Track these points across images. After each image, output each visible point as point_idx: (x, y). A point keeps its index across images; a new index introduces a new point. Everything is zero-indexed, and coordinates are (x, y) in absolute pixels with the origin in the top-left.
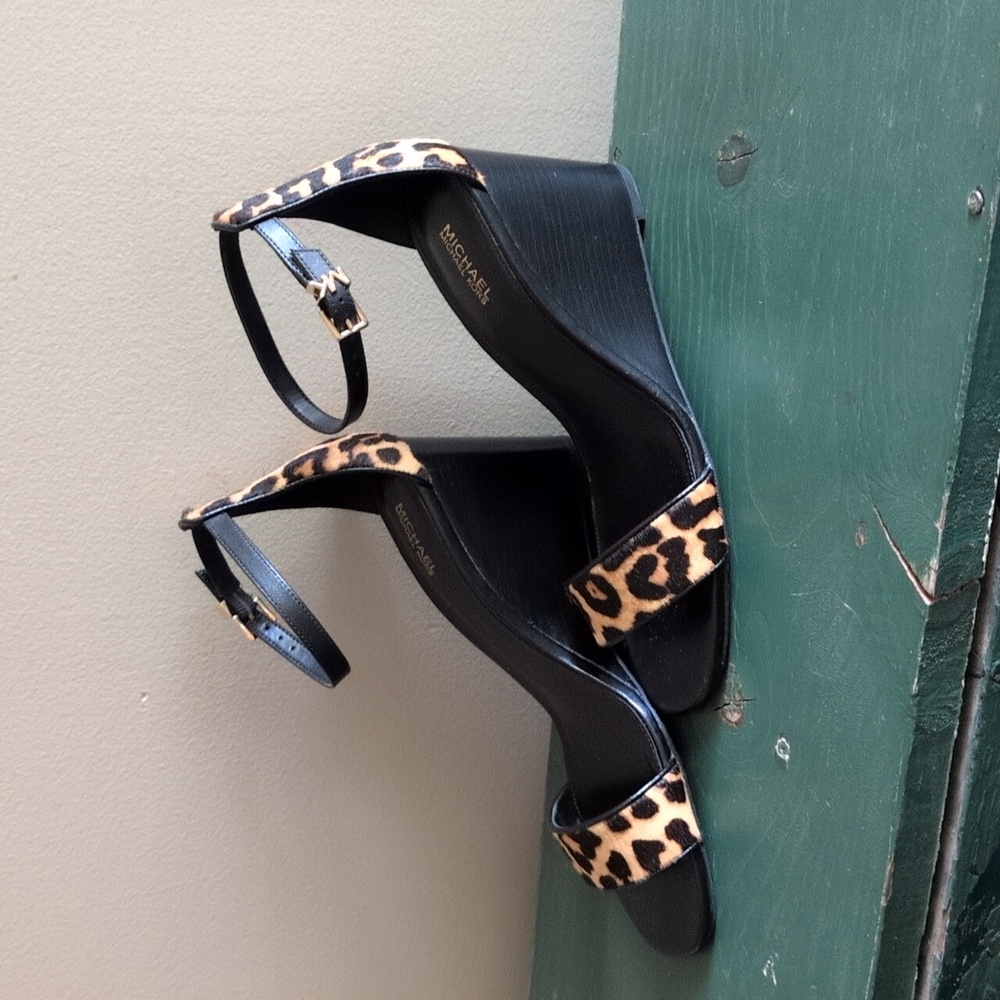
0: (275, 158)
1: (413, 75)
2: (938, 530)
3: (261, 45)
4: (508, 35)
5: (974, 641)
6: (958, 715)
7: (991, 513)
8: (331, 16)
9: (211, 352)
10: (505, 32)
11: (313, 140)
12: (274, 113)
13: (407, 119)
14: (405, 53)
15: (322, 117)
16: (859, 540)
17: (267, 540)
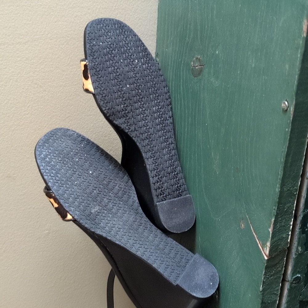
0: (25, 60)
1: (79, 25)
2: (270, 233)
3: (17, 18)
4: (117, 7)
5: (285, 270)
6: (278, 296)
7: (292, 223)
8: (44, 5)
9: (5, 133)
10: (115, 6)
11: (40, 52)
12: (24, 43)
13: (77, 42)
14: (76, 17)
15: (43, 43)
16: (242, 226)
17: (32, 198)
